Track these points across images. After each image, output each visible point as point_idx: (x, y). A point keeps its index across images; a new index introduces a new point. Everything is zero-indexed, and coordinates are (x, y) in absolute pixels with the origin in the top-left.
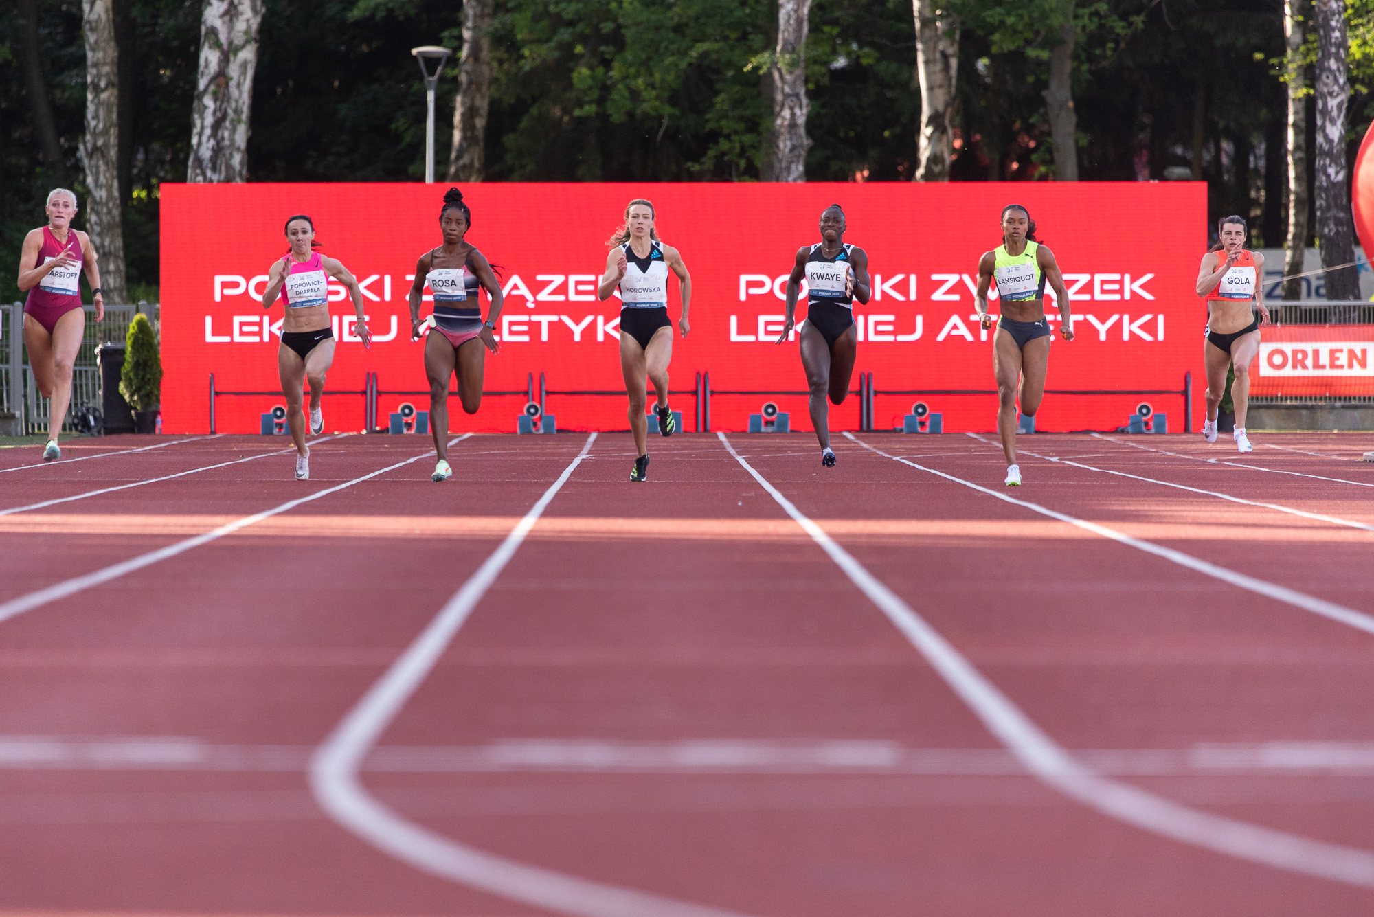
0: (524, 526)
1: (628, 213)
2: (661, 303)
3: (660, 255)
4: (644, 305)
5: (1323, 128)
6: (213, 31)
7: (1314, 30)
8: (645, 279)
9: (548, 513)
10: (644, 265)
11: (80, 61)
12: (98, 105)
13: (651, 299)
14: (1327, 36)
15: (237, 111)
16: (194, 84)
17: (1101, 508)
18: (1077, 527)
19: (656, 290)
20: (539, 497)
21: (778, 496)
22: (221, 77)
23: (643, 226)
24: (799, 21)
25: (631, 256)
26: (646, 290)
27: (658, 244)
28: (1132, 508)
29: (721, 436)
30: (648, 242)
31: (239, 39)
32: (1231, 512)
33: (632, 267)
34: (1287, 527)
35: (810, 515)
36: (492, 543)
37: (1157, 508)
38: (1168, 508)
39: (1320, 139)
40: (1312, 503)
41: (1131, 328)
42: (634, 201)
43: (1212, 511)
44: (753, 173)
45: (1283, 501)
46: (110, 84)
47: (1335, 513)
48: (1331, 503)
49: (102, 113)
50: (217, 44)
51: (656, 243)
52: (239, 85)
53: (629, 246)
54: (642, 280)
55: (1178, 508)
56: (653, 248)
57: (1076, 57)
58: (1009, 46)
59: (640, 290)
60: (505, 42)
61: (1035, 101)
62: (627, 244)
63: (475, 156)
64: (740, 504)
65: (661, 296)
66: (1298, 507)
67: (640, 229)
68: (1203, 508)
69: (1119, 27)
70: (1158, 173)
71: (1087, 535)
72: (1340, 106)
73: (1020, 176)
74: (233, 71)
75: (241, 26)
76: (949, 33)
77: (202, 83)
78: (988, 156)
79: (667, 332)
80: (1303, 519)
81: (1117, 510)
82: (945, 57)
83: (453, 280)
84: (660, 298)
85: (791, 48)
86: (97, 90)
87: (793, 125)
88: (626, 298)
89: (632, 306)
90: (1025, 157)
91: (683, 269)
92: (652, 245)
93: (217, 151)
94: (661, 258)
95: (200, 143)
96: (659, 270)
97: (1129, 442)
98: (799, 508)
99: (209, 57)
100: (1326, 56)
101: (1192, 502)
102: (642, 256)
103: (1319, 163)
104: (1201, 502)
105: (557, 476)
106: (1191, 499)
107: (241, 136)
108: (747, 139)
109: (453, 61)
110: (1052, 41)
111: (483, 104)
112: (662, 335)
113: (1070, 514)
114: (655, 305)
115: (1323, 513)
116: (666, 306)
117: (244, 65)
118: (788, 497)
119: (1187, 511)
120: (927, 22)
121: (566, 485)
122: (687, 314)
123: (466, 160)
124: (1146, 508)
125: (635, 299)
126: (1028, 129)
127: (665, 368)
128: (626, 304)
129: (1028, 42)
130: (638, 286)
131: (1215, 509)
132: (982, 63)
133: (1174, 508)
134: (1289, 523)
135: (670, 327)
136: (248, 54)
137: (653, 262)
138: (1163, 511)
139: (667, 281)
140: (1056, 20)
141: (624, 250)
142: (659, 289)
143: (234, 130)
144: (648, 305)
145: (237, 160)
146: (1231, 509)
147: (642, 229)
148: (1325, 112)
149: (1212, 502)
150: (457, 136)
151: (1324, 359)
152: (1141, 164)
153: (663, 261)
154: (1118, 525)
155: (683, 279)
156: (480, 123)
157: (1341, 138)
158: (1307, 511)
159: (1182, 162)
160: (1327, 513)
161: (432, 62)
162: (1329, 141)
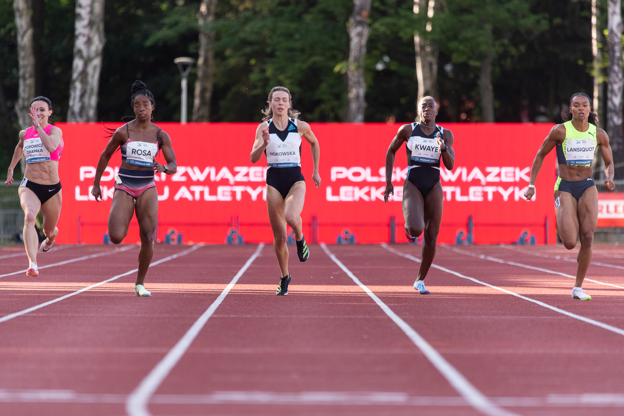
0: (229, 288)
1: (271, 97)
2: (297, 164)
3: (295, 128)
4: (283, 165)
5: (611, 99)
6: (80, 51)
7: (607, 52)
8: (284, 146)
9: (239, 282)
10: (283, 136)
11: (16, 65)
12: (25, 86)
13: (289, 160)
14: (613, 55)
15: (92, 89)
16: (71, 76)
17: (504, 280)
18: (493, 289)
19: (292, 153)
20: (235, 274)
21: (350, 274)
22: (84, 74)
23: (283, 107)
24: (361, 47)
25: (273, 129)
26: (284, 154)
27: (293, 120)
28: (520, 280)
29: (323, 246)
30: (286, 119)
31: (92, 54)
32: (566, 282)
33: (274, 137)
34: (594, 289)
35: (365, 284)
36: (214, 296)
37: (531, 280)
38: (537, 280)
39: (610, 104)
40: (606, 278)
41: (520, 194)
42: (276, 88)
43: (558, 282)
44: (338, 119)
45: (591, 277)
46: (31, 76)
47: (616, 283)
48: (615, 278)
49: (27, 89)
50: (82, 57)
51: (292, 120)
52: (93, 77)
53: (272, 122)
54: (281, 146)
55: (541, 280)
56: (290, 123)
57: (493, 64)
58: (461, 59)
59: (280, 154)
60: (220, 56)
61: (473, 85)
62: (271, 120)
63: (205, 111)
64: (332, 277)
65: (296, 159)
66: (599, 280)
67: (280, 109)
68: (553, 280)
69: (513, 51)
70: (532, 119)
71: (498, 293)
72: (619, 89)
73: (466, 122)
74: (90, 70)
75: (93, 48)
76: (433, 53)
77: (75, 75)
78: (451, 112)
79: (302, 185)
80: (601, 286)
81: (512, 281)
82: (431, 64)
83: (149, 151)
84: (295, 159)
85: (356, 60)
86: (24, 79)
87: (357, 97)
88: (271, 159)
89: (275, 166)
90: (469, 113)
91: (313, 137)
92: (289, 120)
93: (82, 108)
94: (295, 130)
95: (74, 105)
96: (294, 139)
97: (519, 249)
98: (360, 280)
99: (78, 64)
100: (613, 64)
101: (548, 277)
102: (281, 129)
103: (609, 115)
104: (553, 277)
105: (244, 263)
106: (548, 276)
107: (94, 101)
108: (335, 103)
109: (195, 65)
110: (482, 57)
111: (209, 86)
112: (298, 188)
113: (489, 283)
114: (292, 165)
115: (611, 283)
116: (300, 165)
117: (95, 68)
118: (355, 274)
119: (546, 282)
120: (422, 48)
121: (249, 269)
122: (318, 170)
123: (201, 113)
124: (526, 280)
125: (277, 160)
126: (470, 99)
127: (299, 214)
128: (270, 164)
129: (470, 58)
130: (278, 151)
131: (559, 281)
132: (448, 68)
133: (539, 280)
134: (594, 288)
135: (303, 182)
136: (97, 62)
137: (289, 133)
138: (535, 281)
139: (300, 148)
140: (483, 48)
141: (268, 125)
142: (294, 153)
143: (90, 98)
144: (287, 165)
145: (92, 113)
146: (567, 281)
147: (282, 109)
148: (613, 91)
149: (558, 277)
150: (197, 102)
151: (612, 209)
152: (524, 115)
153: (297, 132)
154: (512, 288)
155: (313, 144)
156: (208, 95)
157: (621, 104)
158: (603, 282)
159: (544, 114)
160: (613, 283)
161: (185, 66)
162: (613, 104)
